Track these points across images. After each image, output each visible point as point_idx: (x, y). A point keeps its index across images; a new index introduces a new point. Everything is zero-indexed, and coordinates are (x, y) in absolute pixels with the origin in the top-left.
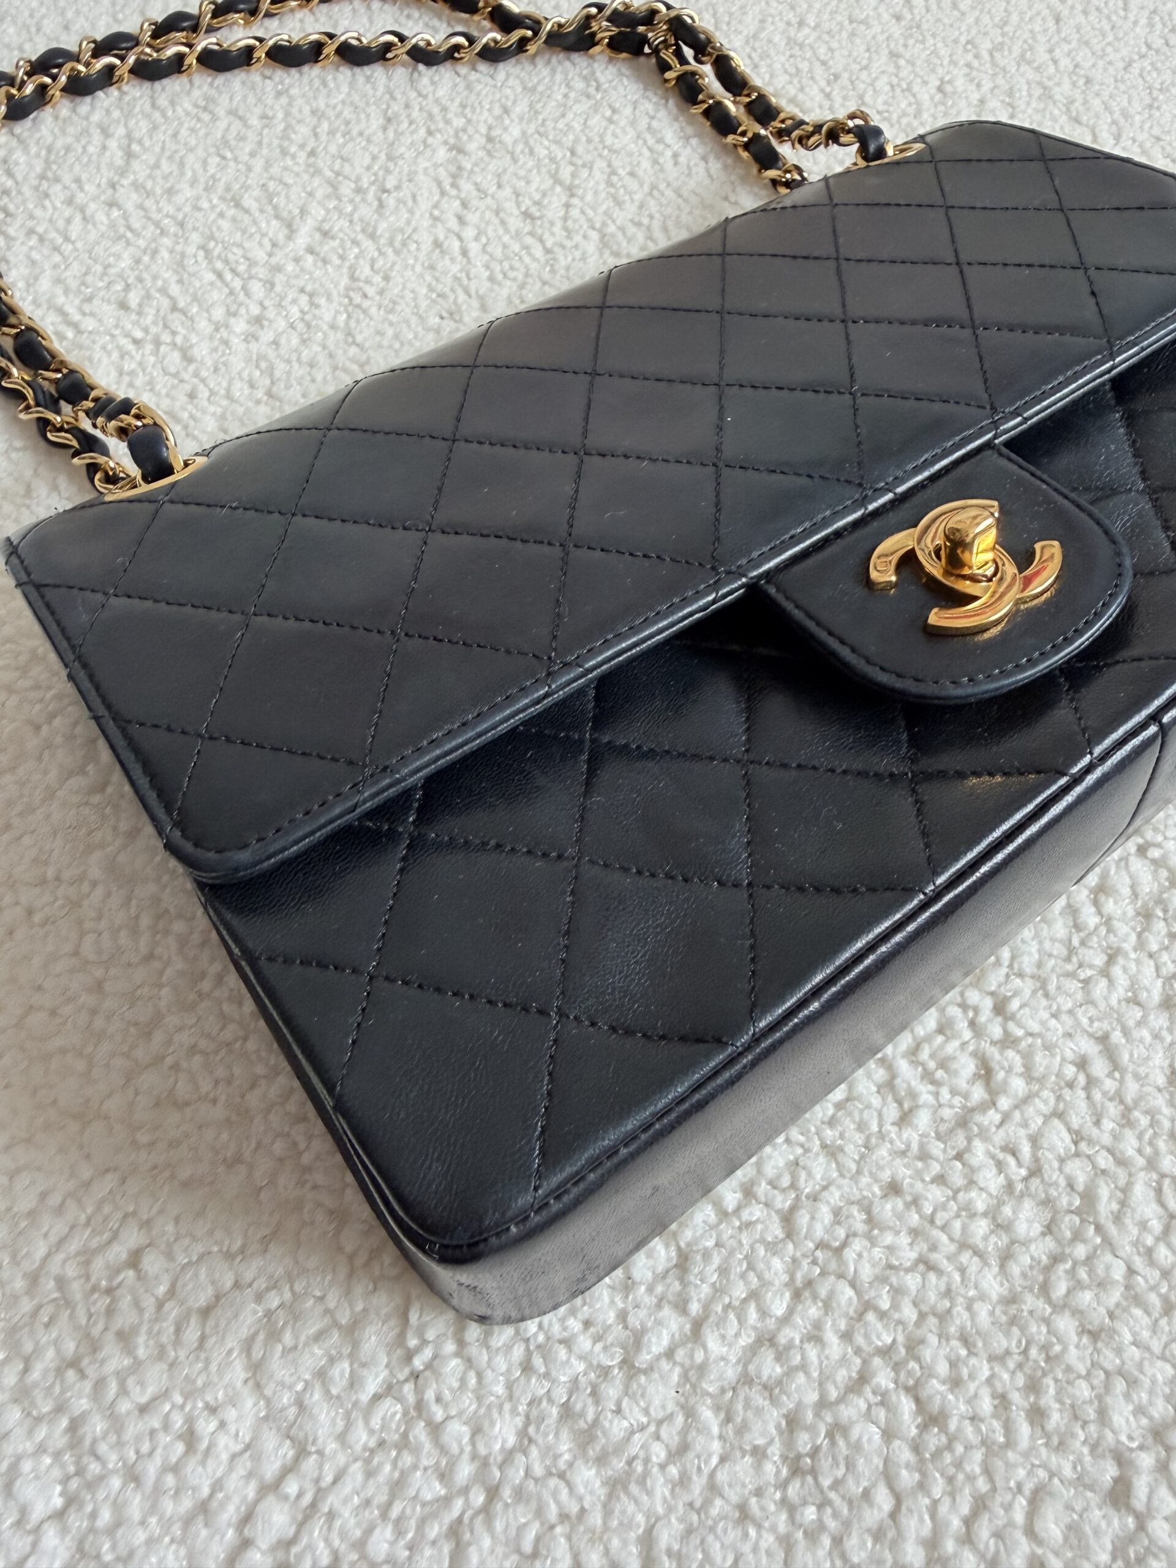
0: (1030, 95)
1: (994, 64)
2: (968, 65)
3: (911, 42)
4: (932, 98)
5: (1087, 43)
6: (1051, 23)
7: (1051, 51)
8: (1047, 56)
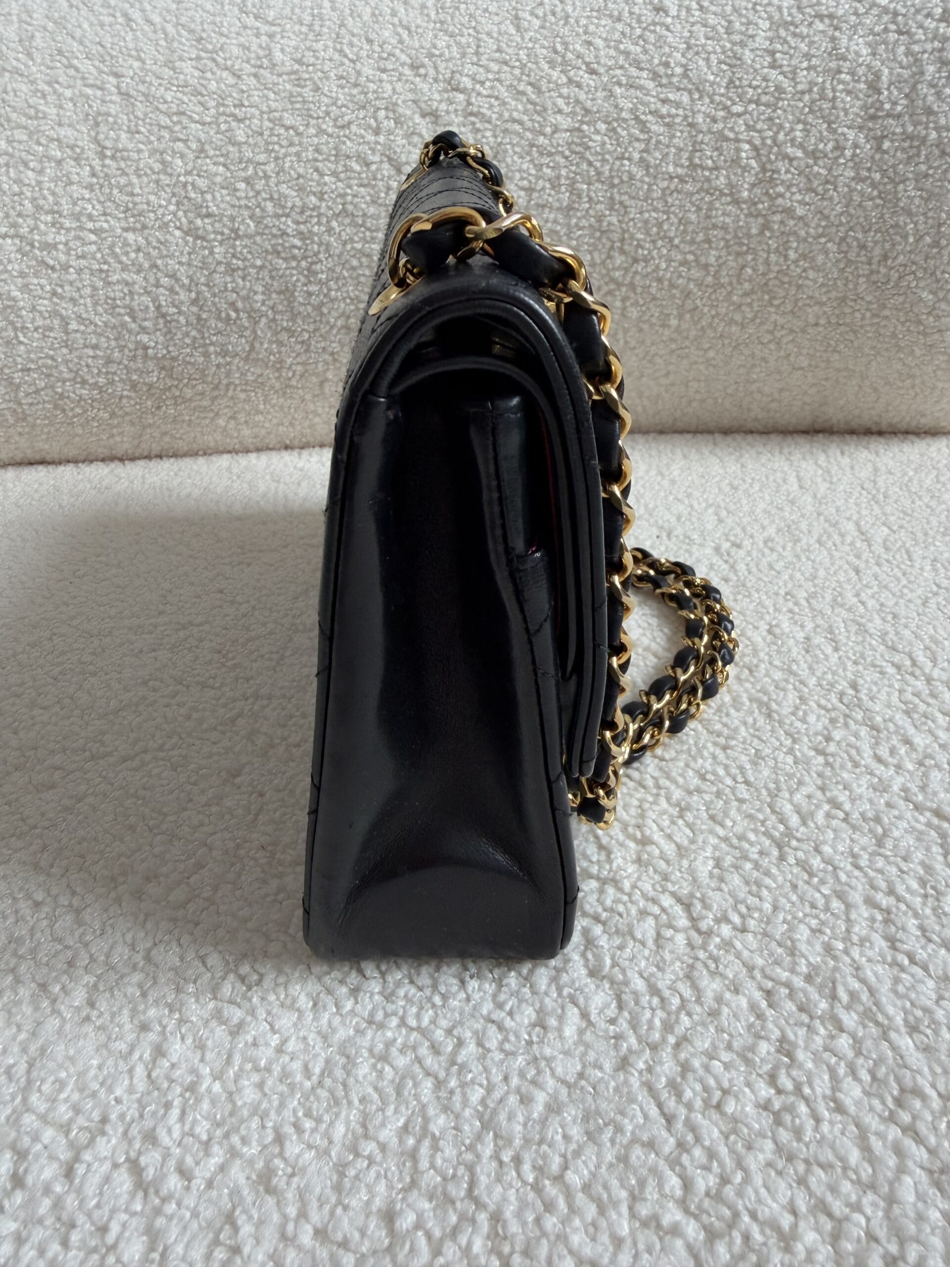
0: (848, 631)
1: (812, 609)
2: (791, 611)
3: (739, 597)
4: (764, 639)
5: (886, 587)
6: (852, 574)
7: (857, 595)
8: (855, 600)
